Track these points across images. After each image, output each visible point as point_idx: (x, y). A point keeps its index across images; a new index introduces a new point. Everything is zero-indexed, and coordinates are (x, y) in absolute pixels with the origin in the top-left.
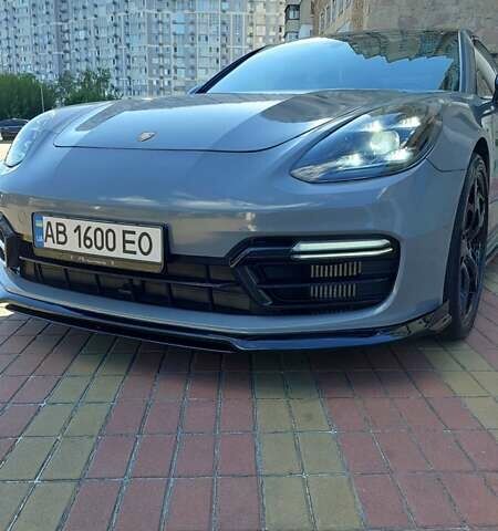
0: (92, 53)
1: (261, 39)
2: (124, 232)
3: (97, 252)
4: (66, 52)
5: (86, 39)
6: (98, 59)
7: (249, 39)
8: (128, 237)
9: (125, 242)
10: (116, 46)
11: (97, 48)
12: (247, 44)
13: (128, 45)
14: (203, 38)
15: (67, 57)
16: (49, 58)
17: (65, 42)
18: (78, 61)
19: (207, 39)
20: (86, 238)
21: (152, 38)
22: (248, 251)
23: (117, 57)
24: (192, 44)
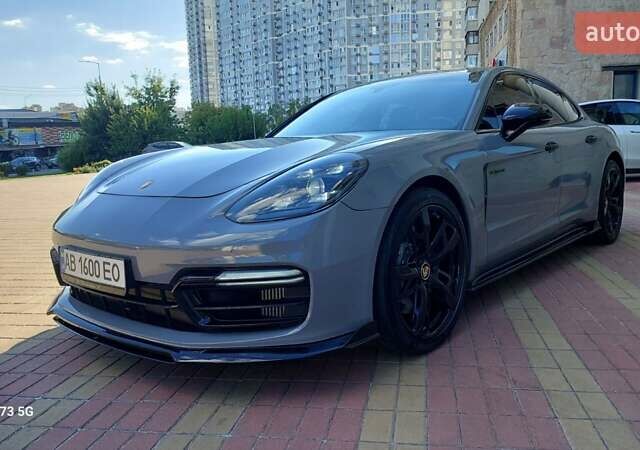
0: (302, 86)
1: (448, 62)
2: (104, 263)
3: (91, 279)
4: (280, 85)
5: (297, 74)
6: (307, 89)
7: (436, 64)
8: (107, 267)
9: (105, 271)
10: (321, 78)
11: (306, 80)
12: (434, 67)
13: (331, 76)
14: (395, 65)
15: (282, 90)
16: (267, 91)
17: (280, 77)
18: (290, 92)
19: (399, 66)
20: (85, 267)
21: (351, 68)
22: (183, 279)
23: (322, 87)
24: (386, 72)
